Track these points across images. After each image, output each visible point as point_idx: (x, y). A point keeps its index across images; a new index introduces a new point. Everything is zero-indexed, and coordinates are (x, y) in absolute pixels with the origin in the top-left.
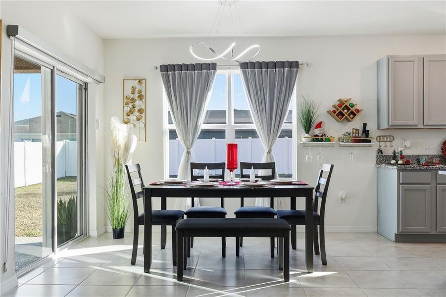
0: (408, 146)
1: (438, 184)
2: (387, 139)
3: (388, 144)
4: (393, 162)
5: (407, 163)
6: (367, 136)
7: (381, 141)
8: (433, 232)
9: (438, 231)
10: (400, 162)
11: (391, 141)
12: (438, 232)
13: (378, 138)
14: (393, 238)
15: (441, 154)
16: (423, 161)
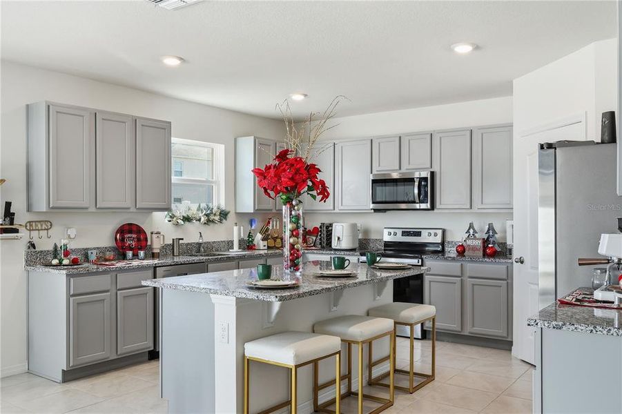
0: (72, 236)
1: (119, 290)
2: (42, 226)
3: (43, 233)
4: (55, 262)
5: (75, 262)
6: (12, 223)
7: (33, 230)
8: (114, 357)
9: (118, 353)
10: (66, 262)
11: (47, 230)
12: (120, 355)
13: (28, 225)
14: (60, 377)
15: (114, 244)
16: (93, 257)
